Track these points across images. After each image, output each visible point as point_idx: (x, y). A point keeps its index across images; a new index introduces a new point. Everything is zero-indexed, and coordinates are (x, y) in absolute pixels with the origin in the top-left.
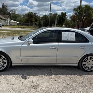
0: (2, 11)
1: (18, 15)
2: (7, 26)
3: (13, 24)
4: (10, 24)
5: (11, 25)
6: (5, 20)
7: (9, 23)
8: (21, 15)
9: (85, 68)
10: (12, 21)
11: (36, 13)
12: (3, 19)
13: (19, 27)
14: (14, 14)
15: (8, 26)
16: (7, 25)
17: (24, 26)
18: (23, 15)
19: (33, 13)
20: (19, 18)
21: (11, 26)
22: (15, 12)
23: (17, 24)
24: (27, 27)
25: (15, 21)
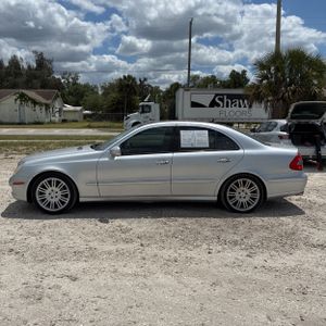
0: (35, 78)
1: (86, 86)
2: (52, 124)
3: (70, 117)
4: (63, 118)
5: (64, 121)
6: (47, 106)
7: (57, 115)
8: (96, 87)
9: (235, 204)
10: (69, 107)
11: (145, 79)
12: (41, 104)
13: (89, 127)
14: (75, 83)
15: (54, 123)
16: (51, 122)
17: (108, 124)
18: (102, 87)
19: (134, 79)
20: (89, 98)
21: (65, 125)
22: (75, 79)
23: (85, 116)
24: (116, 124)
25: (79, 108)
